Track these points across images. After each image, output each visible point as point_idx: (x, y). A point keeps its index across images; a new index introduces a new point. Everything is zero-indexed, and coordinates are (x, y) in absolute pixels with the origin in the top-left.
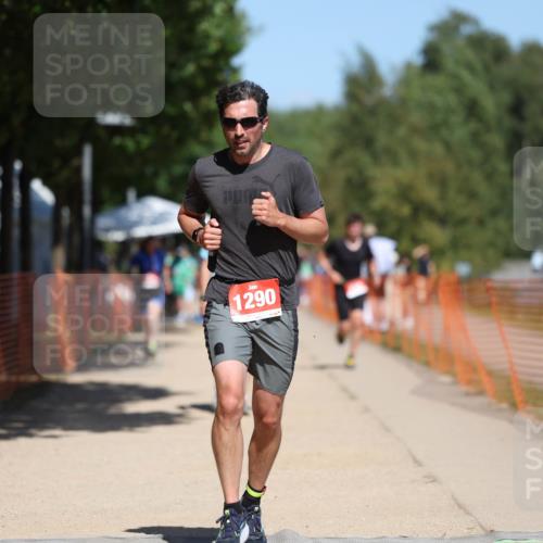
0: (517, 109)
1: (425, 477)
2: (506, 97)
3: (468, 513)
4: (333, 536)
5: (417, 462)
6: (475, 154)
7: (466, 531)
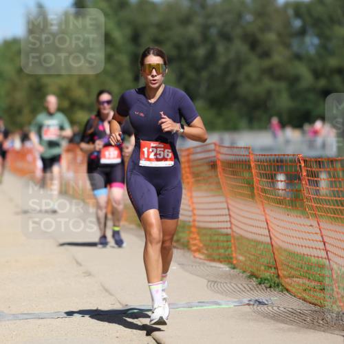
0: (135, 38)
1: (83, 273)
2: (128, 31)
3: (111, 294)
4: (26, 312)
5: (79, 264)
6: (110, 67)
7: (110, 306)
